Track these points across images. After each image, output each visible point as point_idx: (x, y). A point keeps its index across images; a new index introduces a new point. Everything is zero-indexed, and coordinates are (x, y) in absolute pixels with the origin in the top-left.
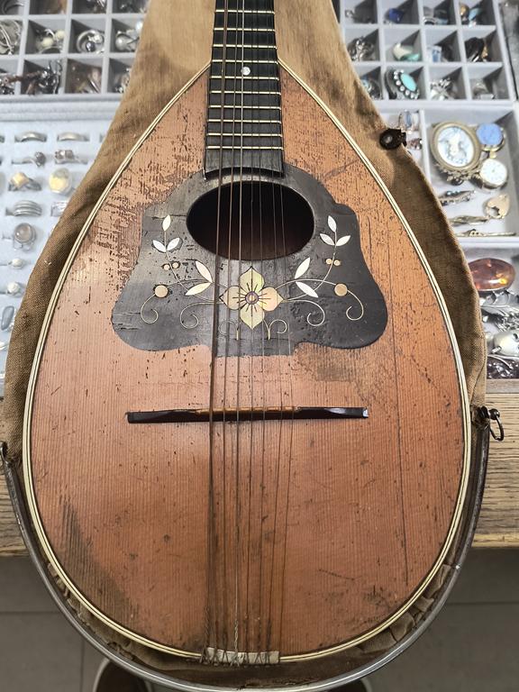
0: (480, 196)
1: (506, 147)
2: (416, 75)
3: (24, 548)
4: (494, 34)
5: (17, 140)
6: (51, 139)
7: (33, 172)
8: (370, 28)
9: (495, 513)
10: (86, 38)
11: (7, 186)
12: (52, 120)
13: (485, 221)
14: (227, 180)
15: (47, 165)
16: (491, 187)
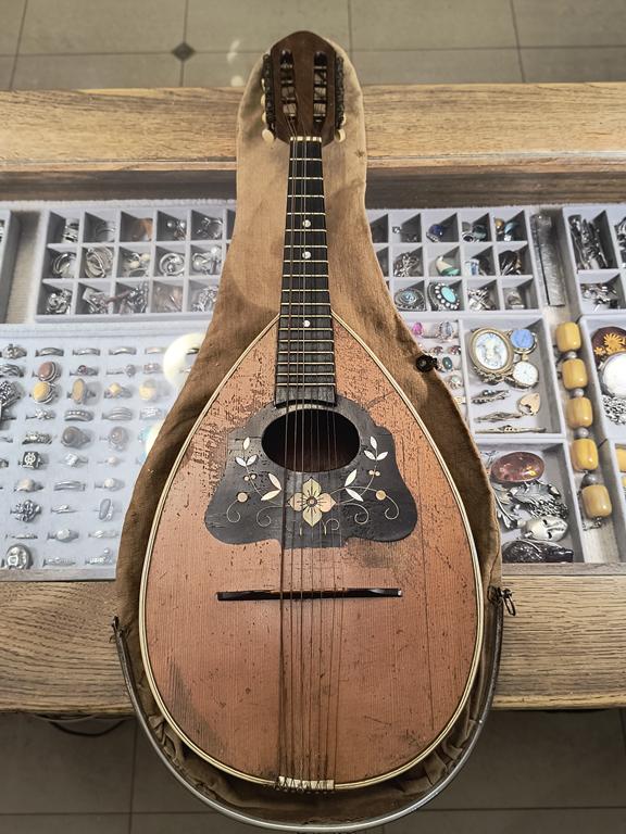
0: (514, 394)
1: (538, 350)
2: (456, 287)
3: (130, 705)
4: (527, 247)
5: (111, 353)
6: (140, 351)
7: (125, 381)
8: (414, 246)
9: (515, 678)
10: (167, 259)
11: (103, 395)
12: (140, 336)
13: (518, 417)
14: (293, 408)
15: (136, 374)
16: (523, 387)
